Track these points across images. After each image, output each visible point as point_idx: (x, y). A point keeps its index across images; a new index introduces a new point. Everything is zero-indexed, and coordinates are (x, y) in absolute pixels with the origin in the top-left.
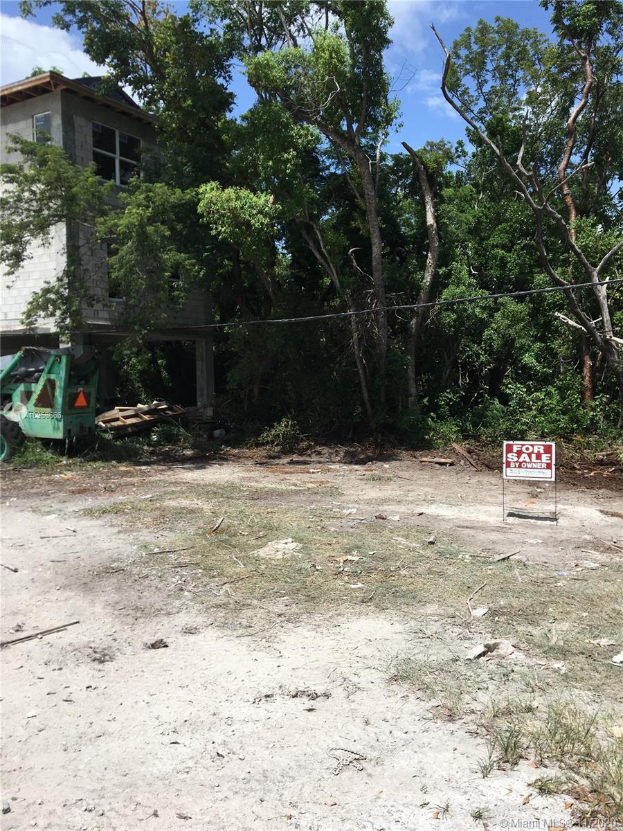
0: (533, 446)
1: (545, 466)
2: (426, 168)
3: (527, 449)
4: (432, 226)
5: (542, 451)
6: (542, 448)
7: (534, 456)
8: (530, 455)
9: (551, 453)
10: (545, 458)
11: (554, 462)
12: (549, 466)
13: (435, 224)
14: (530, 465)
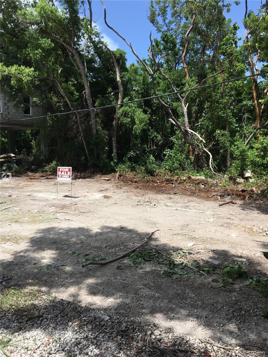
0: (65, 168)
1: (68, 176)
2: (115, 57)
3: (64, 170)
4: (119, 81)
5: (68, 171)
6: (68, 169)
7: (65, 172)
8: (64, 172)
9: (70, 172)
10: (68, 173)
11: (71, 175)
12: (70, 177)
13: (120, 81)
14: (64, 176)
